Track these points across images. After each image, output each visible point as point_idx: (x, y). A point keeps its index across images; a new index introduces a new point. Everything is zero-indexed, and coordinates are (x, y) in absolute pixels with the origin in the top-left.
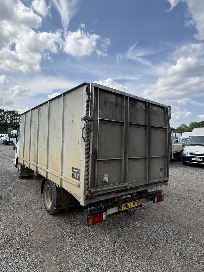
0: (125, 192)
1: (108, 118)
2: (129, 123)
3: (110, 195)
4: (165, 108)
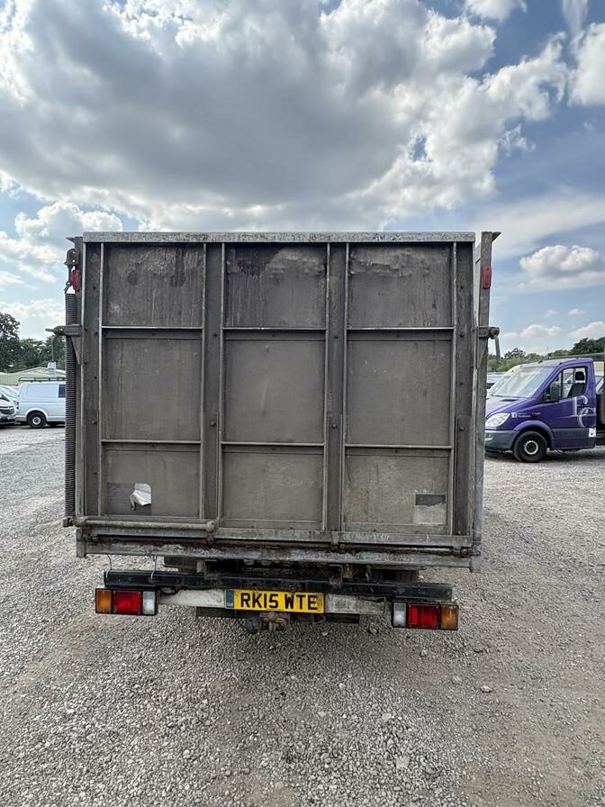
0: (225, 550)
1: (144, 322)
2: (224, 331)
3: (161, 546)
4: (455, 245)
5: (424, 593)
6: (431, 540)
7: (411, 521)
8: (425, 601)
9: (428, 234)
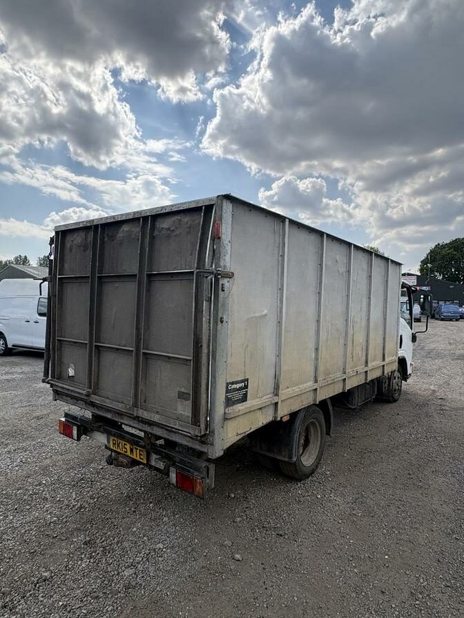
2: (99, 277)
4: (204, 208)
5: (189, 465)
6: (179, 425)
7: (176, 410)
8: (189, 471)
9: (189, 202)
